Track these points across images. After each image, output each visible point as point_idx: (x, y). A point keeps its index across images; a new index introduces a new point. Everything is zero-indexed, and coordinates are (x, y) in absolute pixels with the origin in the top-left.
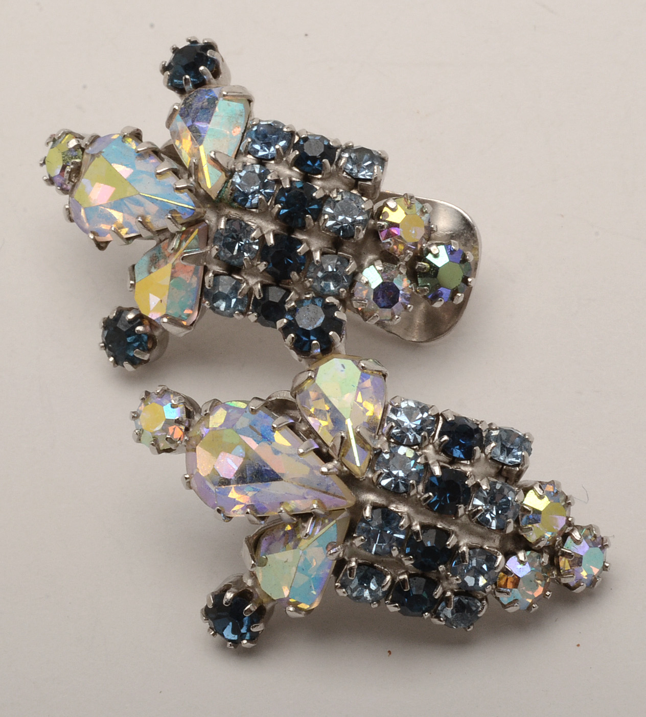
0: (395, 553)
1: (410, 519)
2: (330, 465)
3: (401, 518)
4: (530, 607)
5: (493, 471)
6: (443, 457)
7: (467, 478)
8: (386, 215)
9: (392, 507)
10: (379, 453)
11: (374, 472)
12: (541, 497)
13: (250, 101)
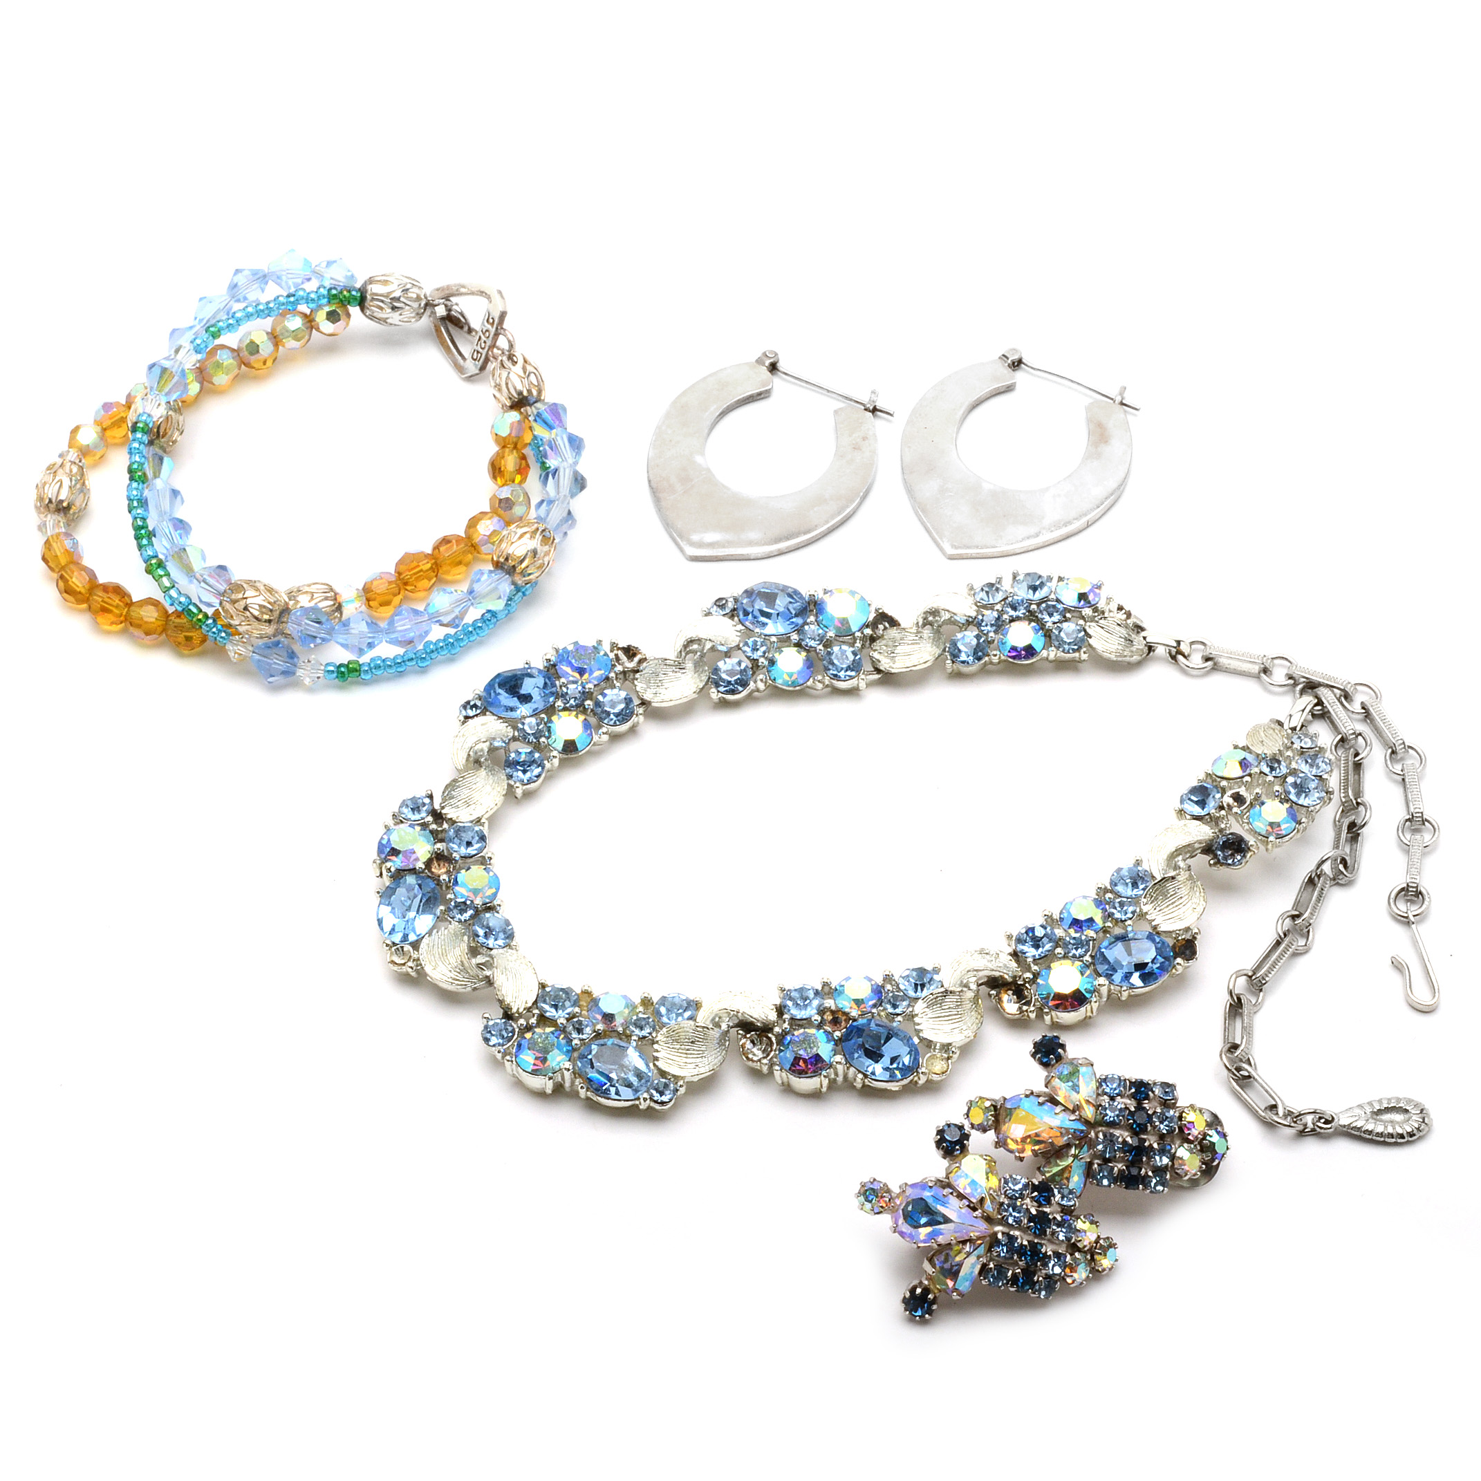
0: (1015, 1257)
1: (1022, 1239)
2: (977, 1213)
3: (1017, 1238)
4: (1082, 1283)
5: (1059, 1210)
6: (1035, 1204)
7: (1049, 1214)
8: (1185, 1118)
9: (1012, 1233)
10: (1002, 1204)
11: (1001, 1214)
12: (1085, 1222)
13: (1092, 1065)
